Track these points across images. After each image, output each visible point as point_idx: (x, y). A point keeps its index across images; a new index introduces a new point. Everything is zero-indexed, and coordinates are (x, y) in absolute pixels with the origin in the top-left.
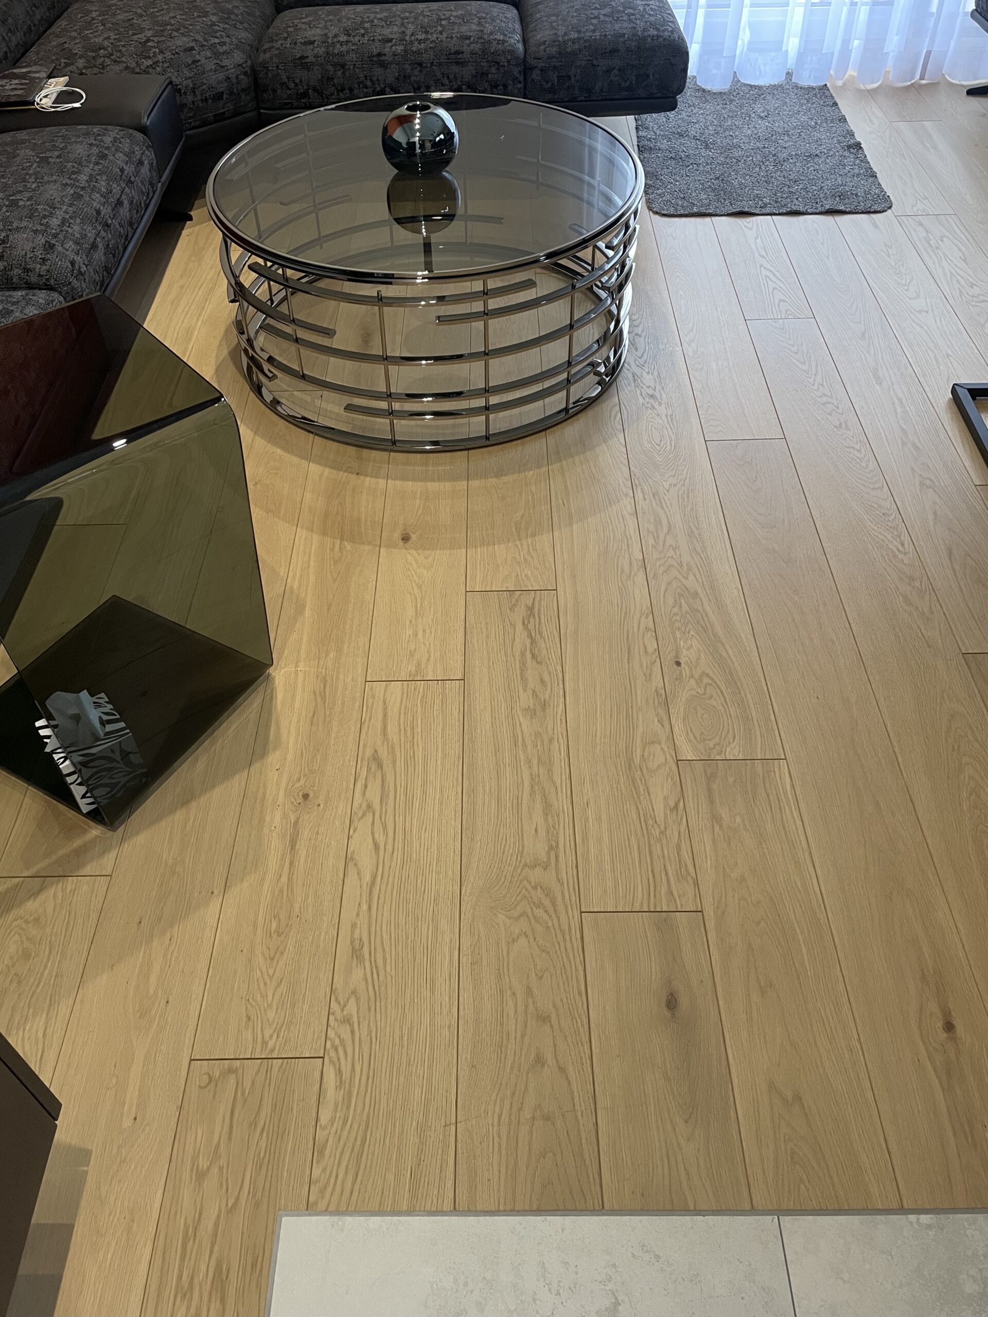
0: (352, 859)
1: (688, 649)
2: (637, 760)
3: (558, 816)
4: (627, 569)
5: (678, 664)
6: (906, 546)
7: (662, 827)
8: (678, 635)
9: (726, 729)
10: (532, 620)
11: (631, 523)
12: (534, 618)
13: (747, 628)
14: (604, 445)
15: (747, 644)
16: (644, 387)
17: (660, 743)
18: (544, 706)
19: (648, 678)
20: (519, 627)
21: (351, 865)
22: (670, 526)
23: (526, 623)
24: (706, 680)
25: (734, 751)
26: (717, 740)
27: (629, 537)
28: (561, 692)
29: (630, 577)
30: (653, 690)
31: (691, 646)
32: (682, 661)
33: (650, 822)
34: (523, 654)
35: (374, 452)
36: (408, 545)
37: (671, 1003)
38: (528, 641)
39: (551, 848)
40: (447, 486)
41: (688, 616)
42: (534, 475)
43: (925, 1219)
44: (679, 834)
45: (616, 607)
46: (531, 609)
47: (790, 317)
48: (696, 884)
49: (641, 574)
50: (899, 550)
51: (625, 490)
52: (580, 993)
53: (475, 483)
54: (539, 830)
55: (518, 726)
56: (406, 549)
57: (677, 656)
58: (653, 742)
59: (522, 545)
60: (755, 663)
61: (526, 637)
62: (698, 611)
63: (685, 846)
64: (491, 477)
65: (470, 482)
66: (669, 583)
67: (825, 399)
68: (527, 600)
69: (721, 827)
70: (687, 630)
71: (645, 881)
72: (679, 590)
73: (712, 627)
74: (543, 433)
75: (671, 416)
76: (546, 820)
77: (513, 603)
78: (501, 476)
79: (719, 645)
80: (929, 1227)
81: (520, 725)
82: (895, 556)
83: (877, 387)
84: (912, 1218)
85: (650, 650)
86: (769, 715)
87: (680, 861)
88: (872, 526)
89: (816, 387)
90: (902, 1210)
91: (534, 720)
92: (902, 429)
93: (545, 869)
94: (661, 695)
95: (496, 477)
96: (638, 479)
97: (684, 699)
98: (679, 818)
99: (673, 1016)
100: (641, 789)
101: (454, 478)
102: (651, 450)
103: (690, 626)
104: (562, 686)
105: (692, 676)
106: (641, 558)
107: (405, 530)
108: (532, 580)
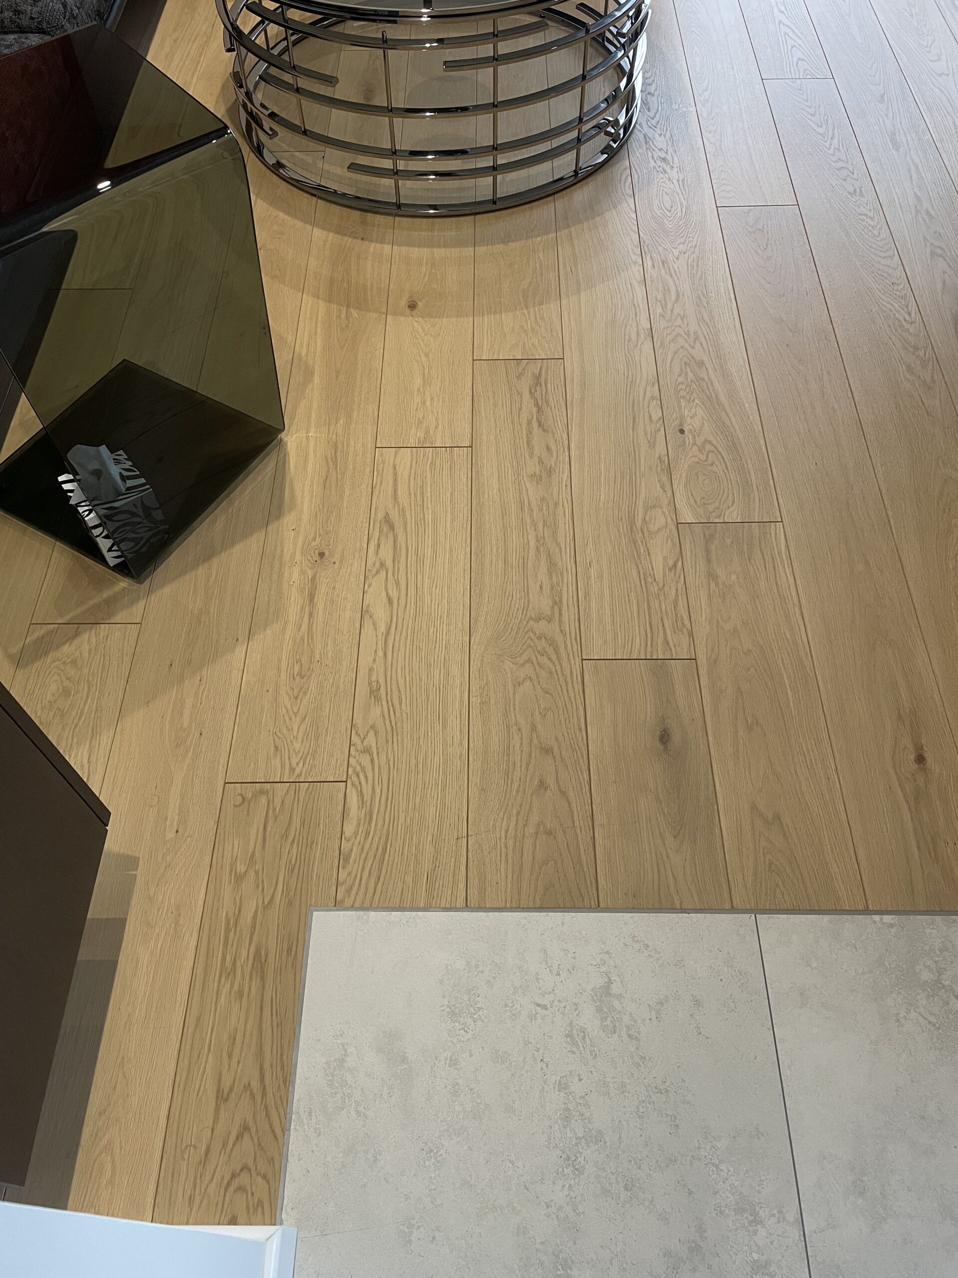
0: (367, 611)
1: (692, 418)
2: (639, 523)
3: (562, 574)
4: (634, 338)
5: (682, 431)
6: (913, 315)
7: (661, 585)
8: (683, 403)
9: (725, 495)
10: (538, 388)
11: (640, 291)
12: (541, 386)
13: (751, 397)
14: (614, 210)
15: (750, 413)
16: (656, 149)
17: (661, 508)
18: (550, 472)
19: (652, 445)
20: (526, 395)
21: (367, 617)
22: (678, 295)
23: (533, 391)
24: (708, 447)
25: (733, 514)
26: (717, 504)
27: (637, 306)
28: (567, 459)
29: (636, 346)
30: (657, 455)
31: (696, 414)
32: (686, 429)
33: (650, 579)
34: (529, 422)
35: (378, 216)
36: (414, 313)
37: (664, 737)
38: (535, 409)
39: (555, 603)
40: (454, 252)
41: (694, 385)
42: (542, 240)
43: (887, 919)
44: (677, 590)
45: (622, 376)
46: (537, 378)
47: (809, 77)
48: (691, 635)
49: (648, 345)
50: (905, 320)
51: (634, 257)
52: (580, 729)
53: (482, 250)
54: (544, 586)
55: (524, 491)
56: (412, 316)
57: (681, 424)
58: (654, 507)
59: (529, 313)
60: (757, 431)
61: (533, 406)
62: (704, 379)
63: (682, 604)
64: (498, 243)
65: (476, 248)
66: (676, 353)
67: (841, 164)
68: (534, 368)
69: (717, 584)
70: (692, 398)
71: (643, 633)
72: (685, 359)
73: (716, 396)
74: (551, 198)
75: (683, 180)
76: (551, 578)
77: (520, 371)
78: (508, 242)
79: (723, 413)
80: (891, 926)
81: (527, 490)
82: (901, 326)
83: (895, 153)
84: (877, 918)
85: (655, 417)
86: (769, 481)
87: (676, 615)
88: (881, 295)
89: (831, 152)
90: (867, 911)
91: (540, 486)
92: (916, 196)
93: (549, 622)
94: (664, 462)
95: (503, 243)
96: (647, 246)
97: (686, 466)
98: (677, 576)
99: (666, 749)
100: (642, 551)
101: (461, 244)
102: (662, 216)
103: (695, 395)
104: (567, 454)
105: (695, 444)
106: (649, 327)
107: (411, 297)
108: (539, 349)
